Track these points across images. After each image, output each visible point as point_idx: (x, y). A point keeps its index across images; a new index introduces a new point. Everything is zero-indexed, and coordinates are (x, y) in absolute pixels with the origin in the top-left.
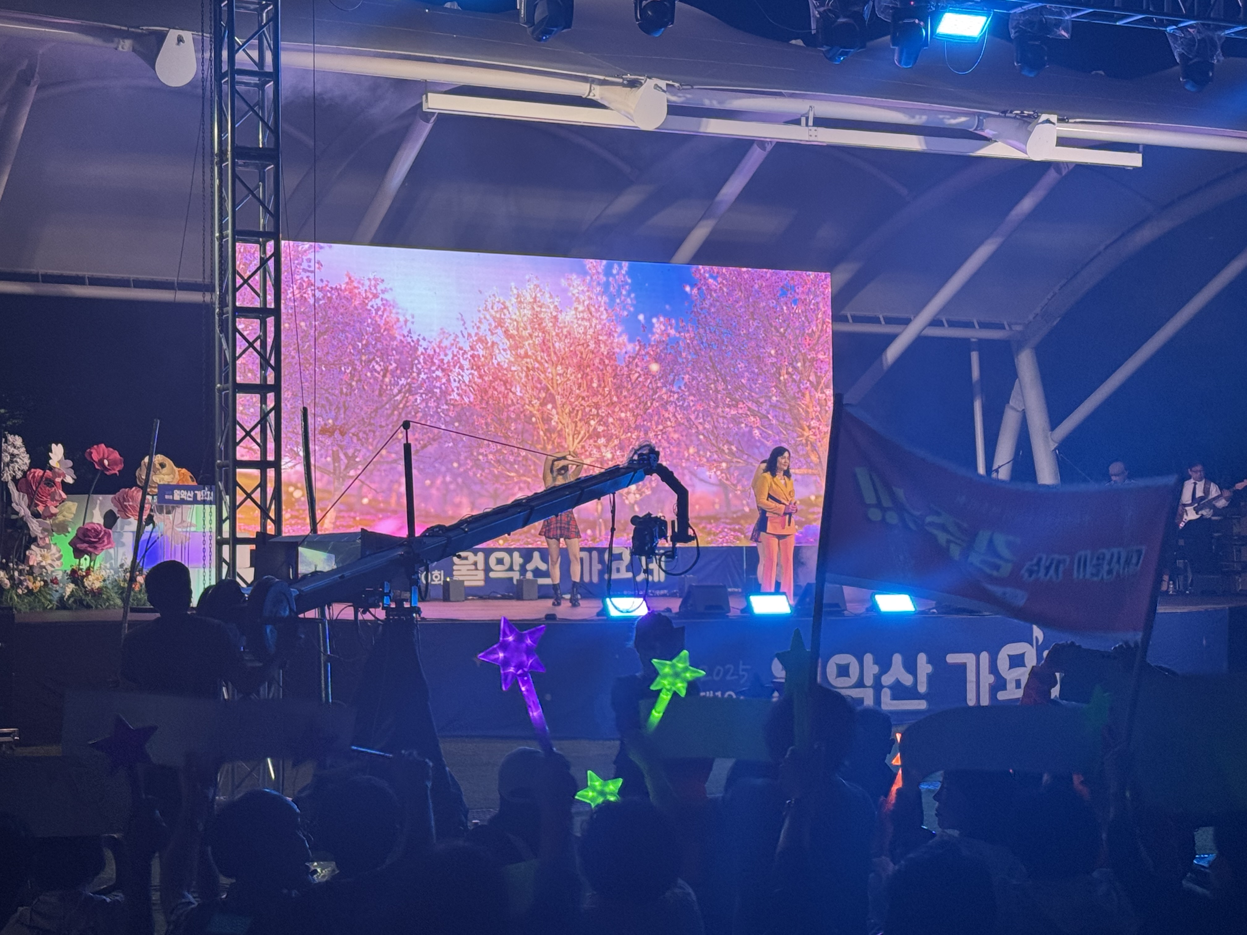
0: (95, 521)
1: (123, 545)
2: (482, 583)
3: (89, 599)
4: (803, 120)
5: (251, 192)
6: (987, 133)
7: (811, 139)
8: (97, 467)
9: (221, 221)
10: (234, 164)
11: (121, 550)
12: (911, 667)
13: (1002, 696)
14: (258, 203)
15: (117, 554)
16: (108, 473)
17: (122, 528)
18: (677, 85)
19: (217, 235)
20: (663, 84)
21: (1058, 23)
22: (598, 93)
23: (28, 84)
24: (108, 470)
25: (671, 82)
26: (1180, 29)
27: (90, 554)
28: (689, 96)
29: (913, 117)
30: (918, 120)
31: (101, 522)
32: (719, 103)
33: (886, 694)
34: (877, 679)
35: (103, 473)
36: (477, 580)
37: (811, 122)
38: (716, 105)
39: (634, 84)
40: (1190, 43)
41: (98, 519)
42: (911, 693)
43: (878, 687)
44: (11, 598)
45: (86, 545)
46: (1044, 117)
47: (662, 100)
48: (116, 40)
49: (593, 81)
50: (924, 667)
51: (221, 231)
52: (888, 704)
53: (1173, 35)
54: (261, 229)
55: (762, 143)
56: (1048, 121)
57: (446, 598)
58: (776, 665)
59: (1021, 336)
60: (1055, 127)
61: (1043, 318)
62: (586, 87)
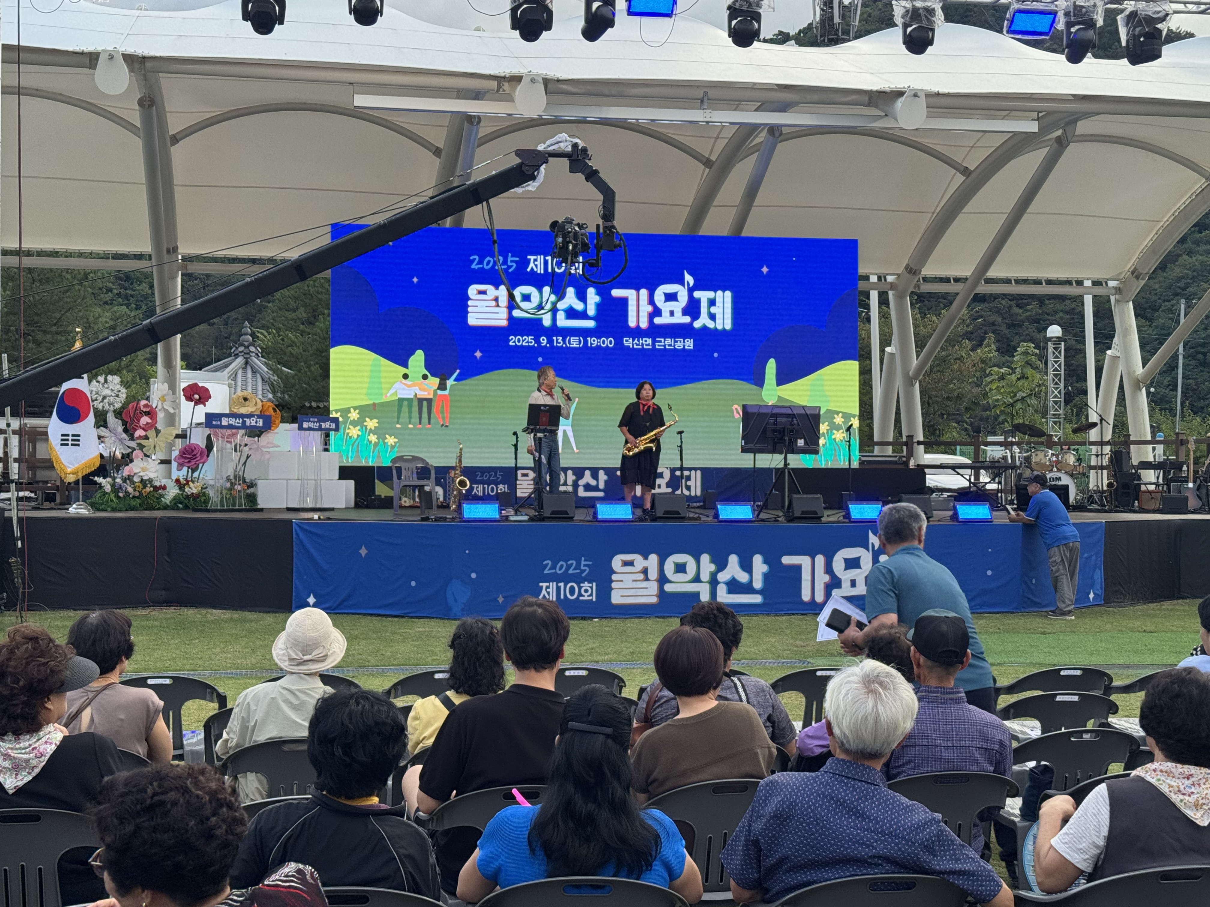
3: (188, 501)
7: (706, 120)
12: (746, 566)
20: (538, 77)
22: (507, 89)
33: (722, 589)
34: (714, 576)
37: (705, 106)
39: (516, 79)
42: (748, 589)
50: (759, 565)
52: (724, 597)
58: (617, 562)
59: (1118, 290)
60: (923, 100)
61: (1136, 274)
62: (494, 84)
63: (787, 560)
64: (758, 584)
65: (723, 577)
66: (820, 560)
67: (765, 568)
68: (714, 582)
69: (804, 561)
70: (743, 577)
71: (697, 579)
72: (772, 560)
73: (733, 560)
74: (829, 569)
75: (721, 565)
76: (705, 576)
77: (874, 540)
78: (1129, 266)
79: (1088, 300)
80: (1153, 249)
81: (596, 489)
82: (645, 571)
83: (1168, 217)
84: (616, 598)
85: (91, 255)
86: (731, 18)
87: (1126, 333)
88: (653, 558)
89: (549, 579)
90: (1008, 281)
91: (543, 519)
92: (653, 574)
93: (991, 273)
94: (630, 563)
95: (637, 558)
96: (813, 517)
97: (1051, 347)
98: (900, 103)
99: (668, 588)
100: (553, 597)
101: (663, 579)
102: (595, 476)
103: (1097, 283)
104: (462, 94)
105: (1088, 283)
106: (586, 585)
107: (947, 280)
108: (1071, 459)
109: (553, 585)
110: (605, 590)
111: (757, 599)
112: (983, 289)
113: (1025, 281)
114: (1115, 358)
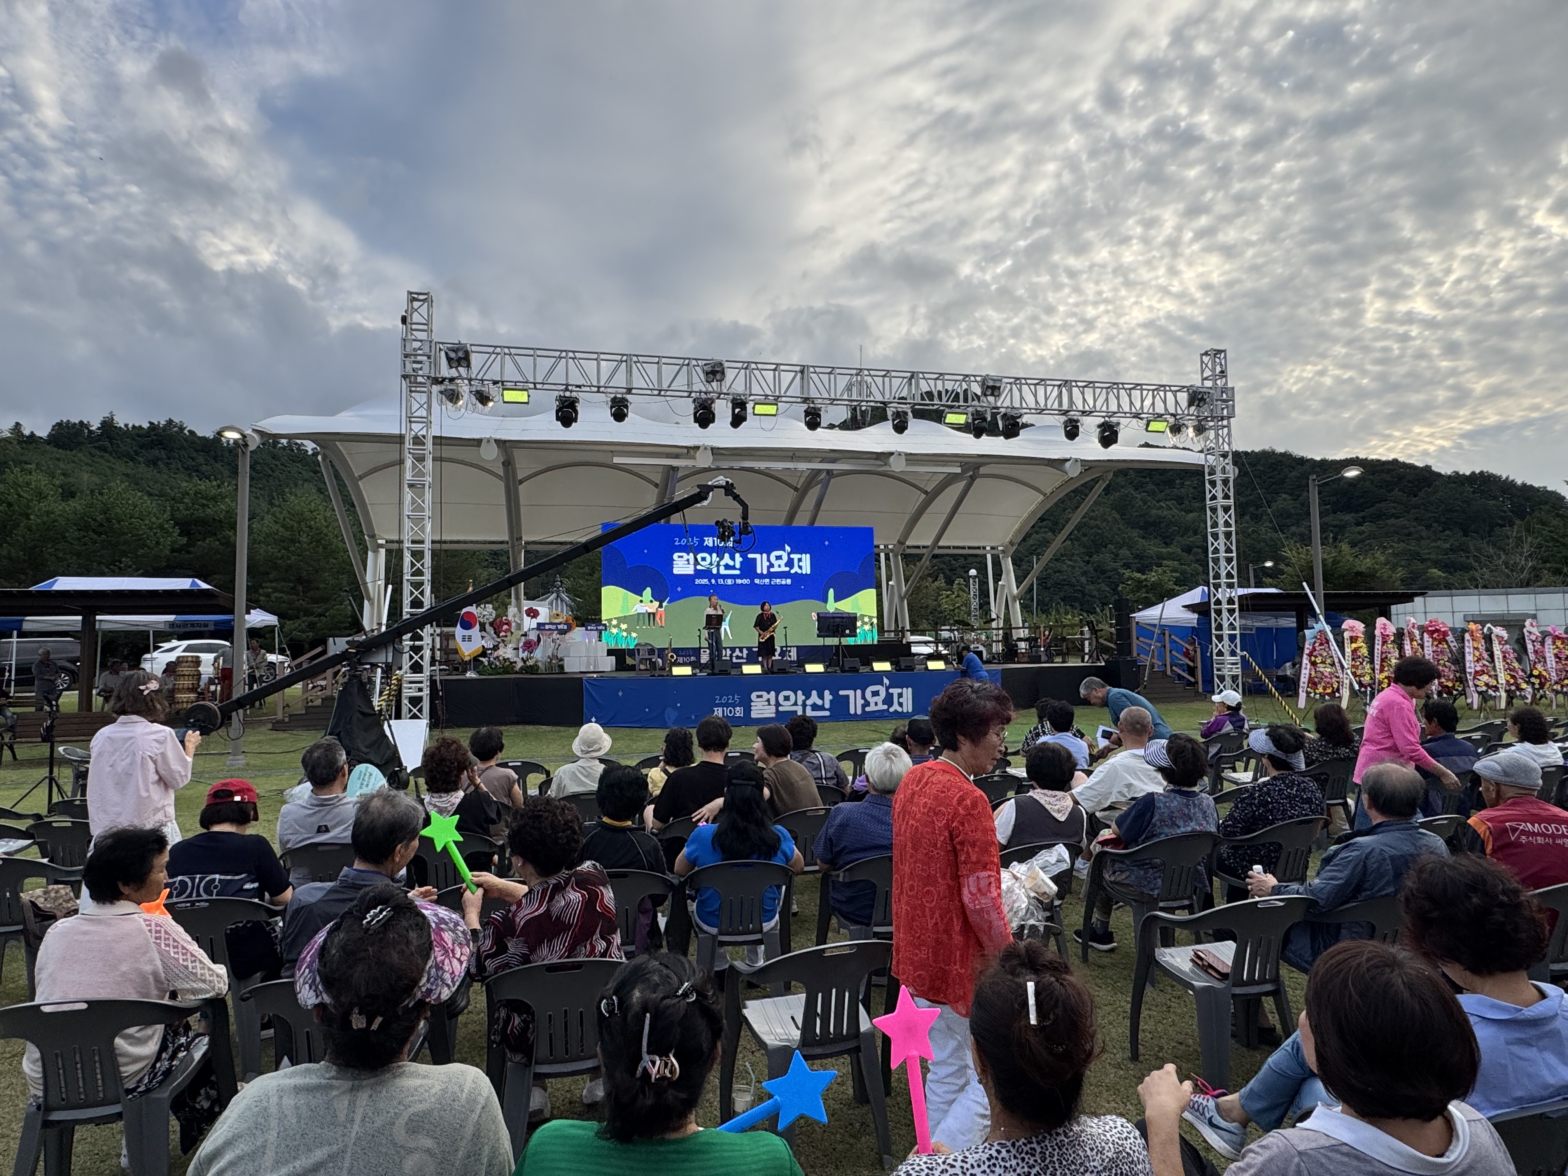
12: (821, 697)
13: (867, 709)
34: (804, 702)
39: (697, 447)
42: (822, 708)
47: (710, 454)
49: (682, 447)
50: (828, 696)
52: (810, 713)
58: (754, 696)
59: (1003, 552)
60: (903, 457)
61: (1011, 543)
62: (685, 451)
63: (841, 693)
64: (827, 706)
65: (809, 702)
66: (859, 692)
67: (831, 697)
68: (804, 705)
69: (851, 693)
70: (819, 702)
71: (795, 704)
72: (834, 693)
73: (814, 693)
74: (863, 697)
75: (808, 696)
76: (800, 702)
77: (886, 681)
78: (1008, 540)
79: (989, 557)
80: (1019, 531)
81: (742, 658)
82: (768, 700)
83: (1026, 515)
84: (754, 715)
85: (477, 542)
86: (806, 416)
87: (1008, 574)
88: (773, 693)
89: (718, 705)
90: (949, 547)
91: (714, 674)
92: (773, 702)
93: (941, 544)
94: (761, 696)
95: (764, 694)
96: (855, 670)
97: (971, 581)
98: (892, 458)
99: (781, 709)
100: (721, 715)
101: (778, 704)
102: (741, 651)
103: (992, 548)
104: (668, 456)
105: (988, 548)
106: (738, 709)
107: (918, 547)
108: (984, 638)
109: (720, 709)
110: (748, 710)
111: (827, 713)
112: (937, 551)
113: (958, 548)
114: (1003, 586)
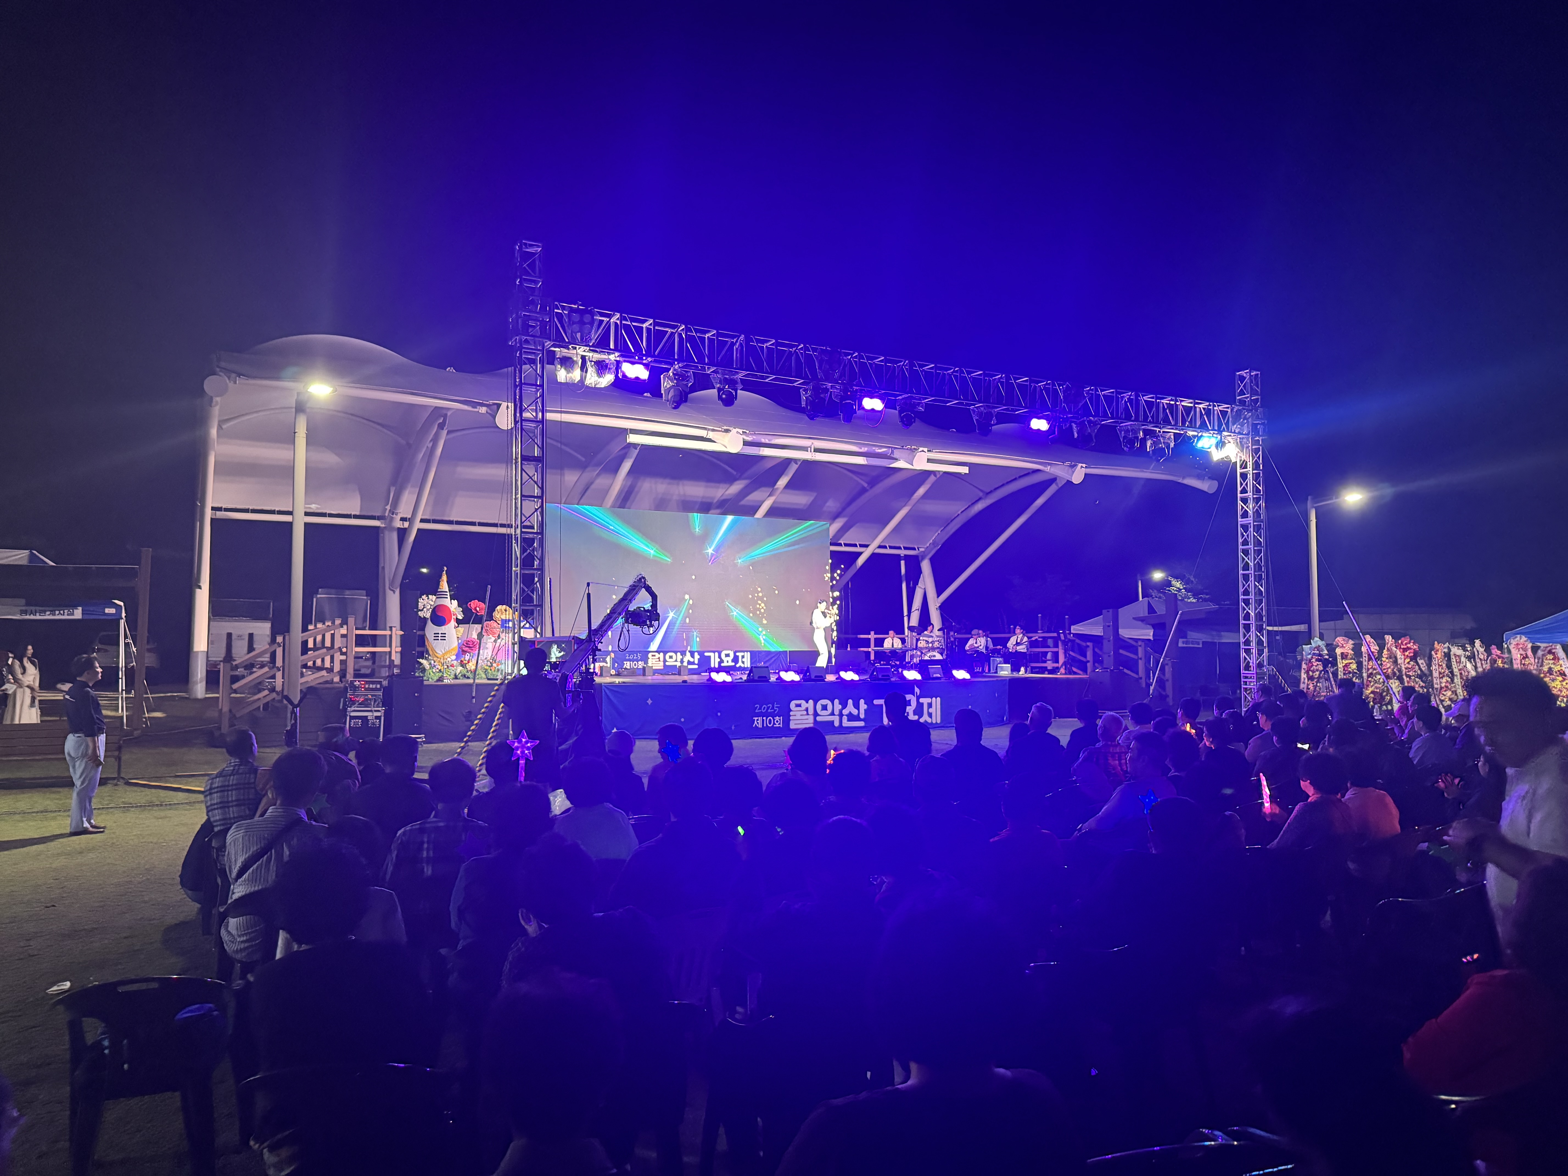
0: (473, 637)
1: (487, 648)
2: (662, 668)
3: (469, 674)
4: (809, 449)
5: (531, 478)
6: (895, 456)
7: (813, 458)
8: (473, 611)
9: (516, 490)
10: (522, 464)
11: (486, 651)
12: (857, 706)
14: (534, 483)
15: (483, 653)
16: (478, 614)
17: (487, 640)
18: (747, 432)
19: (514, 497)
20: (741, 431)
21: (919, 404)
22: (711, 435)
23: (443, 429)
24: (478, 612)
25: (745, 431)
26: (975, 407)
27: (469, 652)
28: (754, 437)
29: (861, 449)
30: (864, 449)
31: (476, 637)
32: (769, 441)
33: (845, 718)
34: (841, 711)
35: (476, 614)
36: (660, 666)
37: (813, 451)
38: (767, 441)
39: (727, 431)
40: (980, 414)
41: (475, 636)
42: (857, 718)
43: (841, 715)
44: (430, 674)
45: (467, 648)
46: (921, 449)
47: (741, 439)
48: (478, 407)
49: (709, 430)
50: (863, 705)
51: (515, 496)
52: (846, 723)
53: (973, 410)
54: (536, 495)
55: (795, 461)
56: (923, 451)
57: (644, 675)
58: (793, 705)
59: (923, 553)
60: (926, 454)
61: (934, 545)
64: (862, 716)
65: (845, 712)
67: (866, 707)
70: (855, 712)
71: (833, 714)
72: (868, 703)
73: (850, 702)
75: (844, 705)
76: (837, 712)
77: (917, 690)
78: (931, 540)
79: (903, 558)
82: (807, 710)
87: (926, 578)
88: (811, 702)
89: (758, 715)
92: (811, 711)
94: (799, 705)
95: (803, 702)
98: (917, 455)
100: (760, 726)
101: (816, 714)
106: (777, 718)
109: (760, 719)
110: (787, 721)
111: (862, 724)
114: (922, 589)
